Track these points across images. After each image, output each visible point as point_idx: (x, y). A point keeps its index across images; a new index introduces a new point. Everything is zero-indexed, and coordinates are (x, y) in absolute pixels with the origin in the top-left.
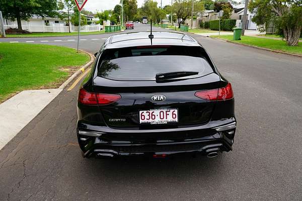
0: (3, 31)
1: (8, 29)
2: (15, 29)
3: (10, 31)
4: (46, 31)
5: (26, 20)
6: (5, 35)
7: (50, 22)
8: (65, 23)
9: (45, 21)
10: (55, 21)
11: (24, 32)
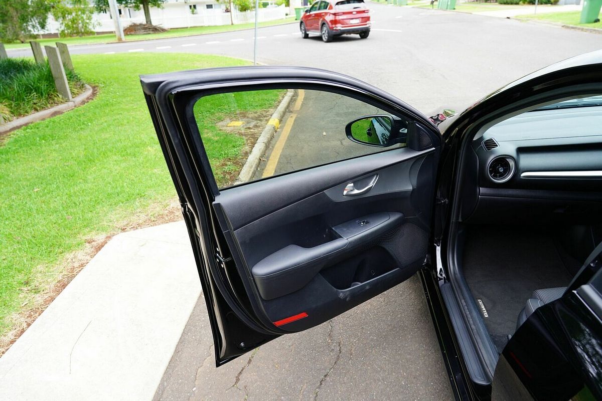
0: (120, 31)
1: (131, 26)
2: (141, 24)
3: (132, 30)
4: (192, 25)
5: (159, 7)
6: (124, 38)
7: (197, 7)
8: (224, 7)
9: (190, 6)
10: (207, 5)
11: (156, 30)
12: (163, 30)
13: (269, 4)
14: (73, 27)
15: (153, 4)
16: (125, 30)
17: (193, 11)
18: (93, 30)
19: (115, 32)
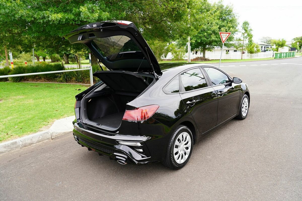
0: (189, 60)
2: (200, 57)
3: (197, 59)
9: (227, 51)
10: (234, 50)
11: (206, 60)
12: (209, 60)
13: (269, 50)
14: (177, 57)
15: (208, 50)
16: (191, 60)
17: (227, 53)
18: (184, 59)
19: (187, 60)
